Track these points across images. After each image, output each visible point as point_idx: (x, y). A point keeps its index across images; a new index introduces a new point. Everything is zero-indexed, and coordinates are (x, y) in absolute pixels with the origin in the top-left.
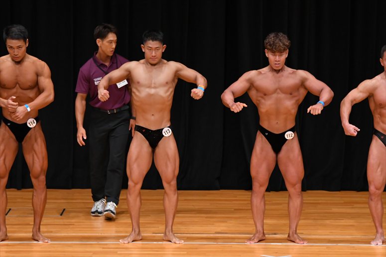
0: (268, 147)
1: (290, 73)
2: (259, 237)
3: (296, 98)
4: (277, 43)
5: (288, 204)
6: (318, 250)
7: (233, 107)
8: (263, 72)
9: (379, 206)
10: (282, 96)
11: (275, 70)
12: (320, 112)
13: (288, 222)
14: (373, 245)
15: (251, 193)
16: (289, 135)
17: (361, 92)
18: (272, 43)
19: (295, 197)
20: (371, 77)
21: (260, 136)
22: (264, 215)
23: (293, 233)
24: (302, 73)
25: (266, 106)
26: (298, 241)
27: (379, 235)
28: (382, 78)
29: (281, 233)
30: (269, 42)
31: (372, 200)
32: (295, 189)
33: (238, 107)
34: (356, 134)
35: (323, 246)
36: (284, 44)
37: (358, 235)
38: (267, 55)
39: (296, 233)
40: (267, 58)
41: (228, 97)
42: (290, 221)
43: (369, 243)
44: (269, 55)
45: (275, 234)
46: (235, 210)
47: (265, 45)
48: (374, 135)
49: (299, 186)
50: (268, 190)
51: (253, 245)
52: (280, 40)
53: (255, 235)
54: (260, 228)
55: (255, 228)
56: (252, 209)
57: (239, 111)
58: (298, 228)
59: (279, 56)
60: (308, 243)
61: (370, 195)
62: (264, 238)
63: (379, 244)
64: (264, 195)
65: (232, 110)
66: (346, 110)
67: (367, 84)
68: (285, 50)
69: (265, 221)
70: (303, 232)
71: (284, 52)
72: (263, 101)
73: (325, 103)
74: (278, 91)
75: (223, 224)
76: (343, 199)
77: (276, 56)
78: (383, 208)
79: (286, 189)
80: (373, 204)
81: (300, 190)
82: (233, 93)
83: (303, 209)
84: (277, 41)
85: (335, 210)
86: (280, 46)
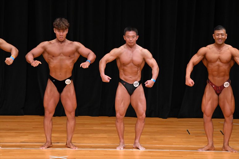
0: (55, 89)
1: (69, 44)
2: (48, 145)
3: (73, 59)
4: (61, 24)
5: (67, 124)
6: (84, 153)
7: (33, 64)
8: (52, 43)
9: (122, 126)
10: (64, 57)
11: (60, 41)
12: (88, 67)
13: (66, 135)
14: (118, 149)
15: (43, 117)
16: (68, 82)
17: (112, 55)
18: (58, 24)
19: (71, 120)
20: (118, 47)
21: (50, 82)
22: (52, 131)
23: (69, 142)
24: (77, 44)
25: (53, 63)
26: (72, 147)
27: (121, 143)
28: (124, 47)
29: (62, 143)
30: (56, 23)
31: (117, 122)
32: (71, 115)
33: (36, 64)
34: (109, 81)
35: (88, 150)
36: (65, 25)
37: (109, 144)
38: (55, 31)
39: (71, 142)
40: (55, 34)
41: (30, 57)
42: (67, 135)
43: (115, 148)
44: (56, 32)
45: (58, 143)
46: (33, 128)
47: (54, 25)
48: (119, 82)
49: (73, 113)
50: (54, 116)
51: (44, 149)
52: (63, 22)
53: (45, 143)
54: (49, 140)
55: (46, 139)
56: (44, 128)
57: (36, 66)
58: (72, 139)
59: (62, 32)
60: (78, 148)
61: (117, 119)
62: (51, 146)
63: (121, 149)
64: (52, 119)
65: (32, 65)
66: (102, 66)
67: (115, 51)
68: (66, 29)
69: (52, 135)
70: (75, 142)
71: (65, 30)
72: (52, 60)
73: (91, 61)
74: (62, 54)
75: (26, 137)
76: (100, 121)
77: (61, 32)
78: (124, 127)
79: (65, 115)
80: (118, 124)
81: (74, 116)
82: (33, 55)
83: (76, 127)
84: (61, 23)
85: (95, 128)
86: (63, 26)
